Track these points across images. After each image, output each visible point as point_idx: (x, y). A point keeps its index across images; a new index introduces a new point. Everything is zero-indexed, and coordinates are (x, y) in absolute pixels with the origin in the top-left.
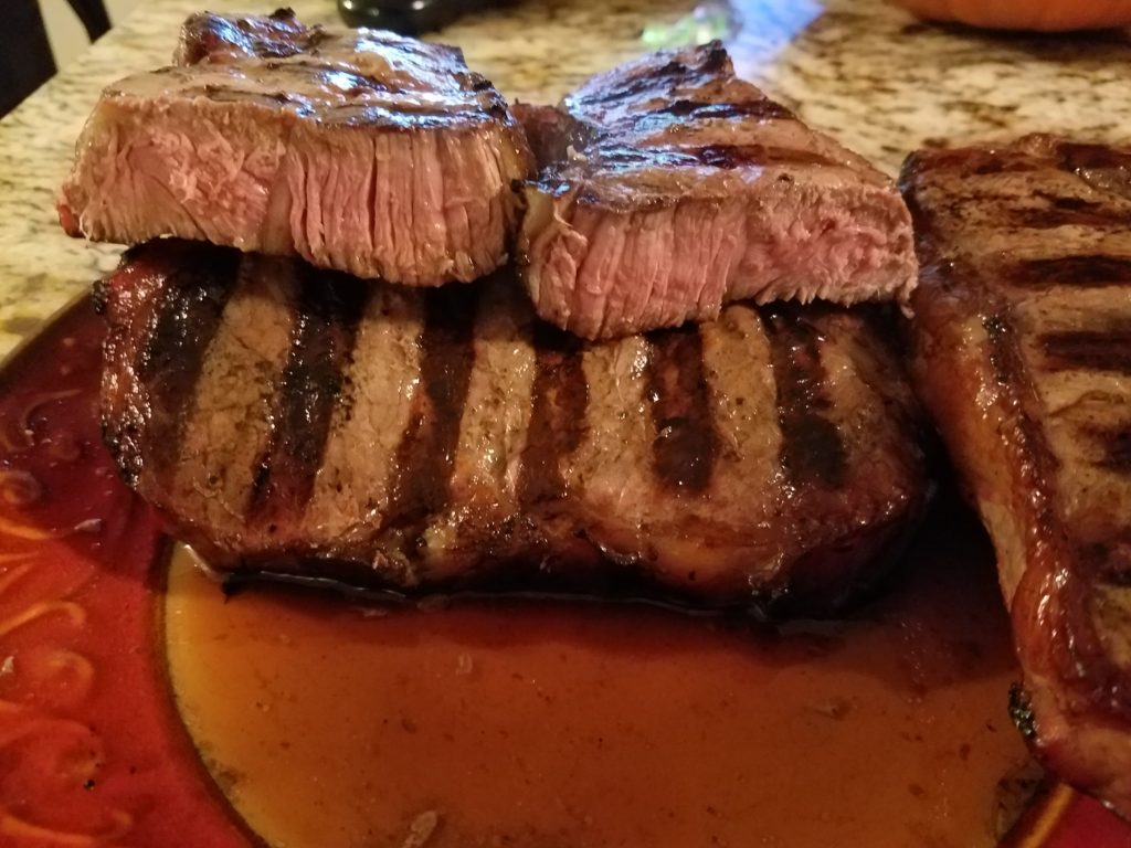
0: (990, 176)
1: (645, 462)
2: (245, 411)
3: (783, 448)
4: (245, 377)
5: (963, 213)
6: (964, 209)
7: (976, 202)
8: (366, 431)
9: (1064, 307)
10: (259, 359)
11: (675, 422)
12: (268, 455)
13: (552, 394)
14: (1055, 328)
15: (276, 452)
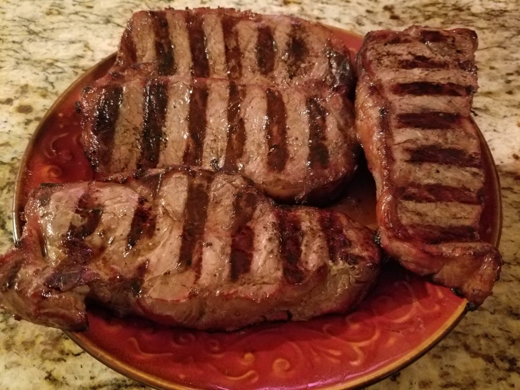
0: (394, 45)
1: (264, 161)
2: (131, 145)
3: (310, 155)
4: (130, 133)
5: (382, 61)
6: (383, 60)
7: (387, 56)
8: (172, 151)
9: (407, 104)
10: (134, 127)
11: (275, 147)
12: (140, 160)
13: (234, 136)
14: (403, 112)
15: (143, 159)
